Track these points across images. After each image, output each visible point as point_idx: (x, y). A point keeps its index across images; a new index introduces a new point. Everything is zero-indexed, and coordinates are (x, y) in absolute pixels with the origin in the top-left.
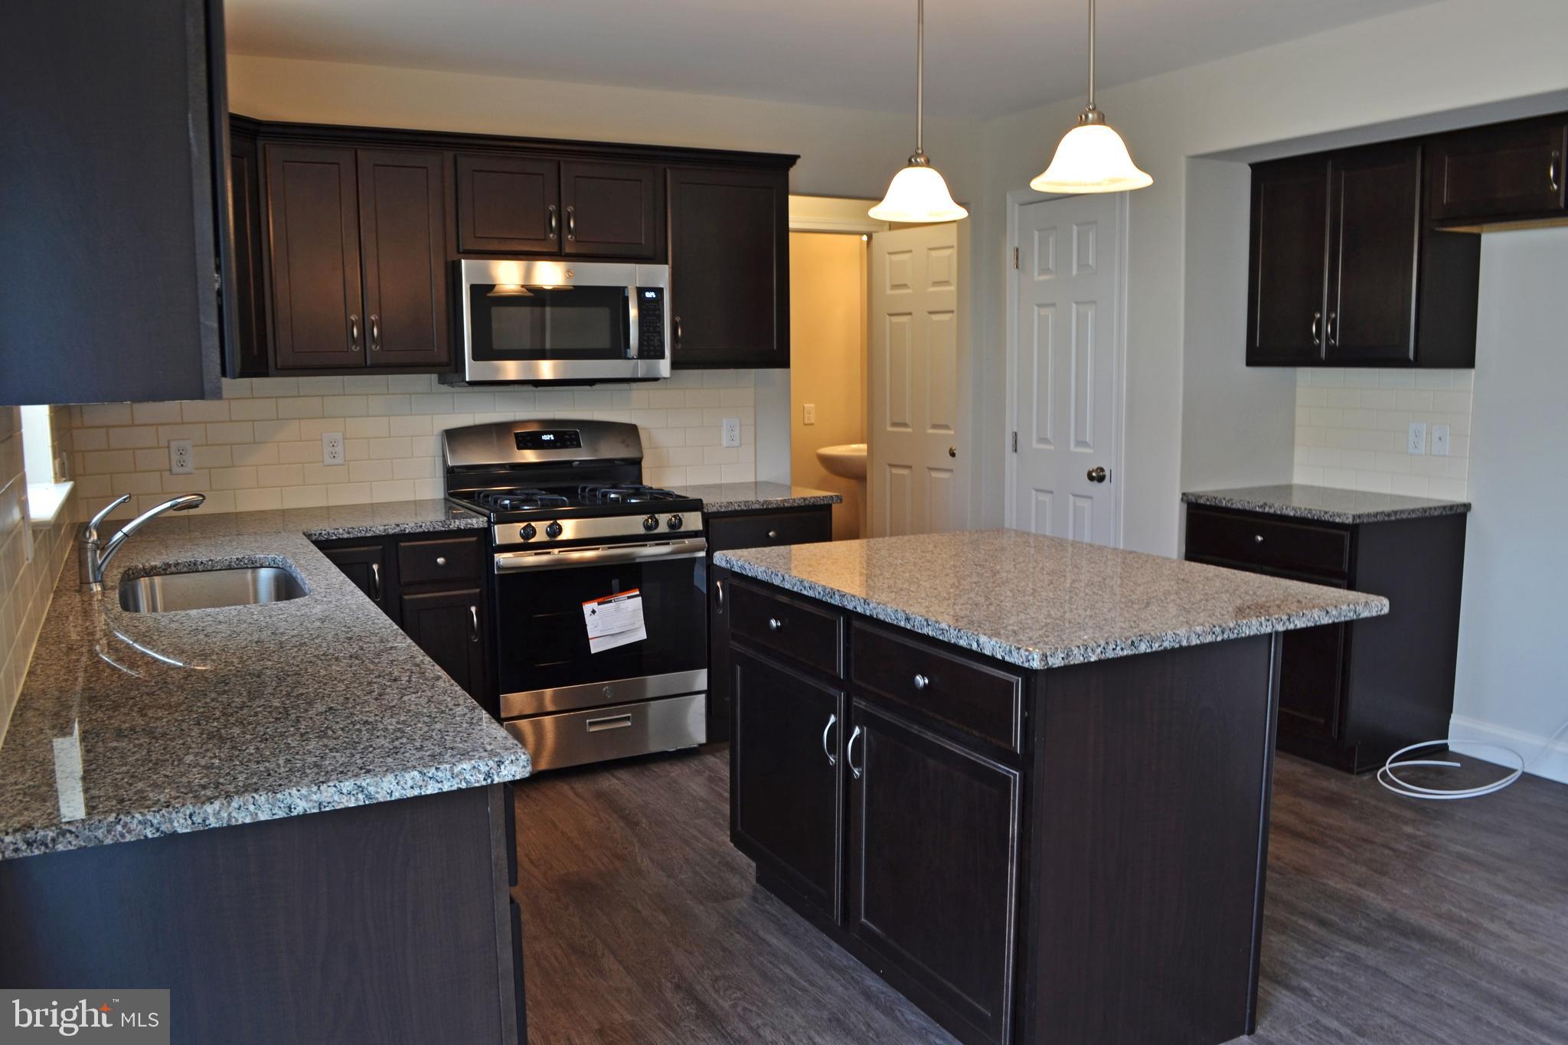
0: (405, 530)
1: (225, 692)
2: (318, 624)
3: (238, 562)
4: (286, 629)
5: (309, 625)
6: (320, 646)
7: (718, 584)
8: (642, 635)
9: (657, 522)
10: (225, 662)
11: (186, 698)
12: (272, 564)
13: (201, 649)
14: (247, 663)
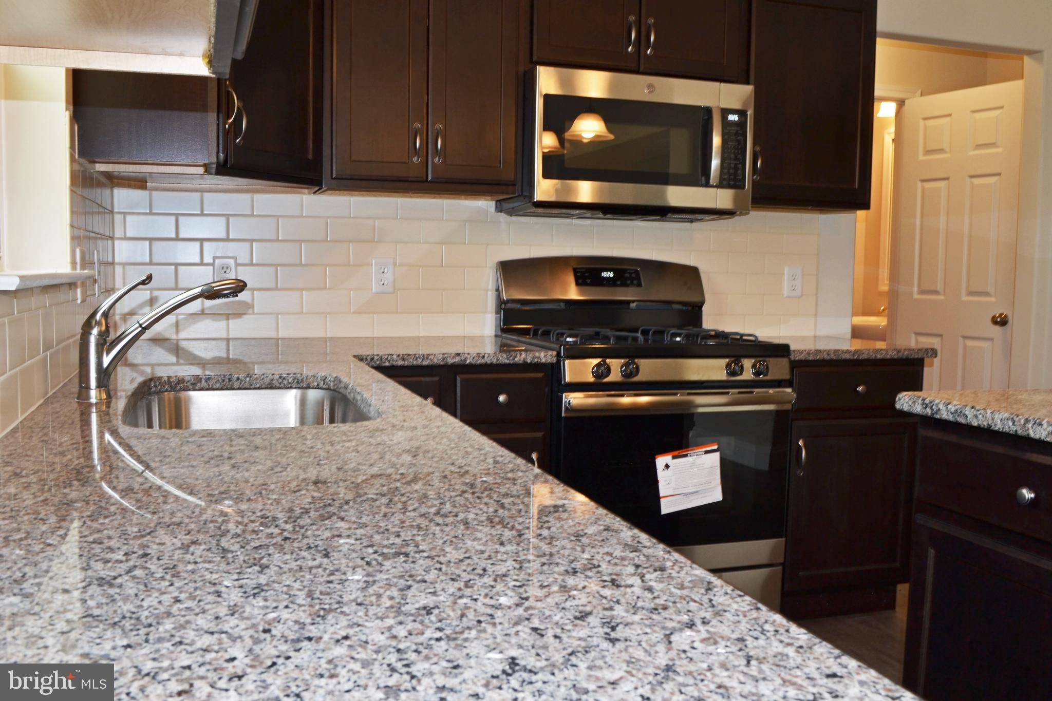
0: (465, 360)
1: (259, 590)
2: (407, 458)
3: (280, 381)
4: (359, 464)
5: (394, 459)
6: (425, 496)
7: (801, 443)
8: (717, 495)
9: (742, 368)
10: (262, 517)
11: (177, 600)
12: (321, 384)
13: (222, 489)
14: (302, 522)
